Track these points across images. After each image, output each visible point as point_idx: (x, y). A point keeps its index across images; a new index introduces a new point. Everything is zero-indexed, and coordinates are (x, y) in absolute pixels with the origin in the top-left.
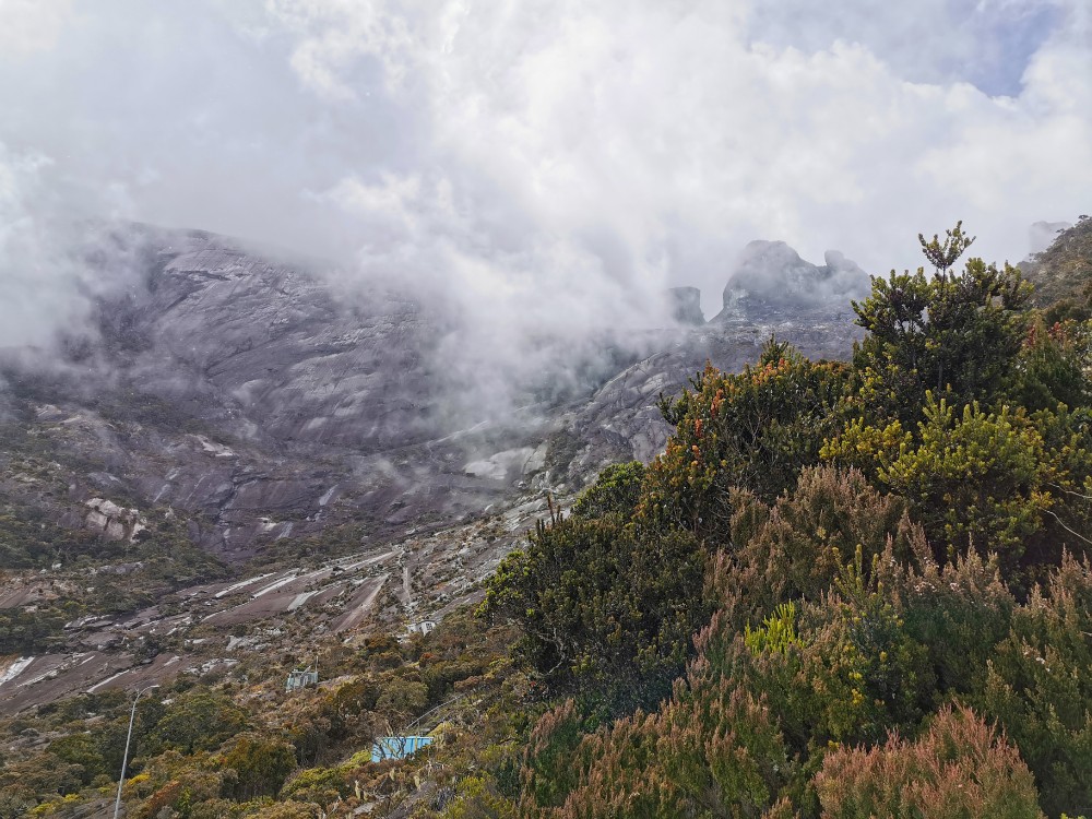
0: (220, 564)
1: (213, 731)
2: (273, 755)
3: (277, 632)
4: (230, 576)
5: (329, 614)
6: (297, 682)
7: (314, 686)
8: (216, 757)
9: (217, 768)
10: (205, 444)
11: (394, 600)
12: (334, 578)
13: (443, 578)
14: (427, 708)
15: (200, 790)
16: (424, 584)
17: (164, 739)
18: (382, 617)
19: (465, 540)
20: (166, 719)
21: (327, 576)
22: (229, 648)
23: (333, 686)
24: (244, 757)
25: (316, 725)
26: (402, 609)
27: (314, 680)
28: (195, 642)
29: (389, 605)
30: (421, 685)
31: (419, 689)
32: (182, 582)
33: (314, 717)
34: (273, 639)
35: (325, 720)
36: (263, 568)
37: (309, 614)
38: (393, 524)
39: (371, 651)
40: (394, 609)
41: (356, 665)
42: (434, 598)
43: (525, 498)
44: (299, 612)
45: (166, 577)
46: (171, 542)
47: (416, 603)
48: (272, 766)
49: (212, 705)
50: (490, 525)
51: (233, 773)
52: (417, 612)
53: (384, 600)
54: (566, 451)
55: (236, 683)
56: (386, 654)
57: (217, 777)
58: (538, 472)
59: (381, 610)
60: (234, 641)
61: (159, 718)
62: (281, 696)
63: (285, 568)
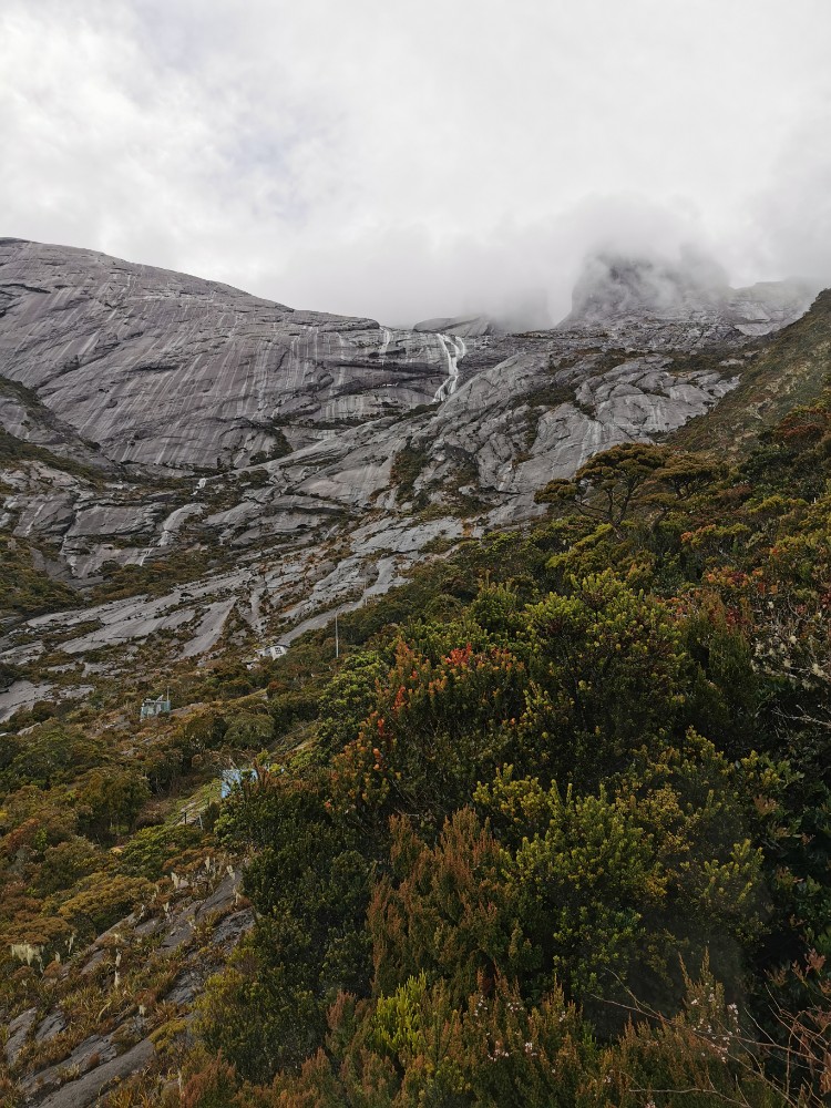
0: (68, 592)
1: (70, 765)
2: (126, 790)
3: (130, 658)
4: (79, 604)
5: (180, 639)
6: (151, 711)
7: (167, 715)
8: (72, 792)
9: (72, 804)
10: (41, 470)
11: (243, 624)
12: (182, 605)
13: (291, 600)
14: (274, 737)
15: (55, 829)
16: (272, 607)
17: (21, 775)
18: (232, 640)
19: (312, 562)
20: (20, 757)
21: (177, 602)
22: (84, 675)
23: (186, 714)
24: (98, 793)
25: (168, 757)
26: (251, 633)
27: (167, 709)
28: (50, 669)
29: (238, 629)
30: (267, 717)
31: (266, 721)
32: (31, 611)
33: (166, 749)
34: (127, 665)
35: (177, 751)
36: (111, 595)
37: (160, 640)
38: (239, 547)
39: (221, 678)
40: (243, 633)
41: (206, 693)
42: (283, 620)
43: (370, 518)
44: (150, 637)
45: (15, 607)
46: (16, 572)
47: (265, 626)
48: (126, 800)
49: (66, 740)
50: (337, 547)
51: (88, 809)
52: (266, 635)
53: (234, 624)
54: (411, 470)
55: (92, 709)
56: (236, 681)
57: (72, 814)
58: (382, 490)
59: (230, 634)
60: (88, 667)
61: (15, 756)
62: (136, 725)
63: (133, 595)
